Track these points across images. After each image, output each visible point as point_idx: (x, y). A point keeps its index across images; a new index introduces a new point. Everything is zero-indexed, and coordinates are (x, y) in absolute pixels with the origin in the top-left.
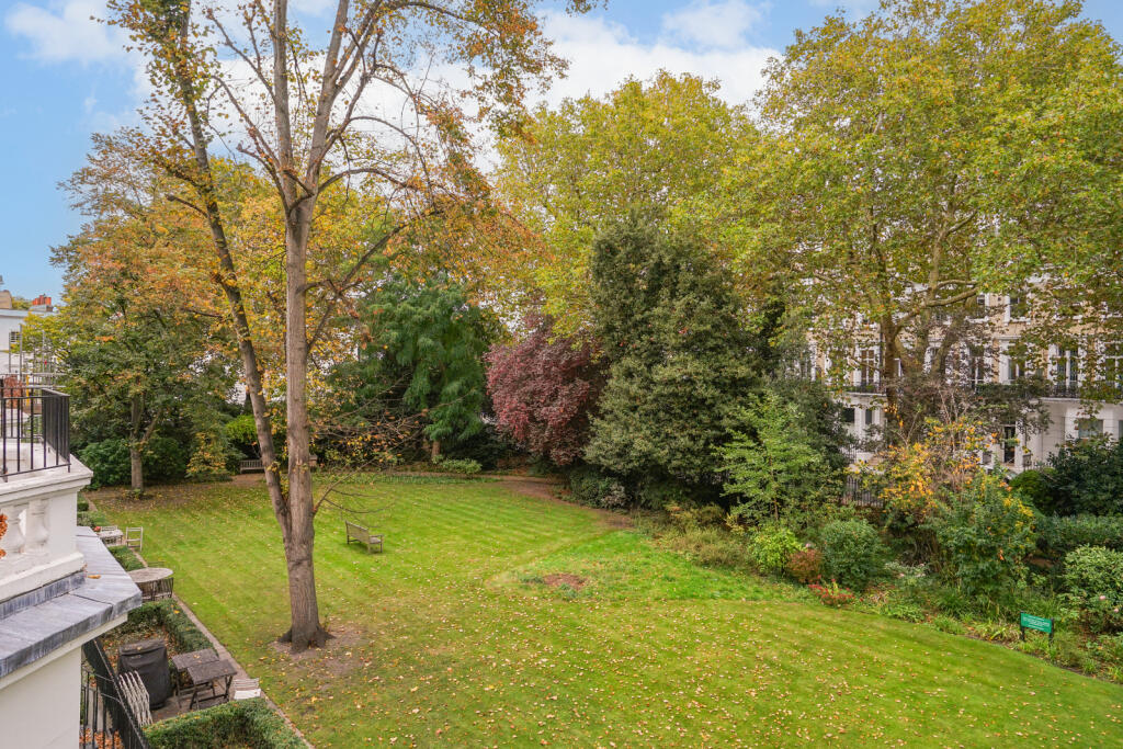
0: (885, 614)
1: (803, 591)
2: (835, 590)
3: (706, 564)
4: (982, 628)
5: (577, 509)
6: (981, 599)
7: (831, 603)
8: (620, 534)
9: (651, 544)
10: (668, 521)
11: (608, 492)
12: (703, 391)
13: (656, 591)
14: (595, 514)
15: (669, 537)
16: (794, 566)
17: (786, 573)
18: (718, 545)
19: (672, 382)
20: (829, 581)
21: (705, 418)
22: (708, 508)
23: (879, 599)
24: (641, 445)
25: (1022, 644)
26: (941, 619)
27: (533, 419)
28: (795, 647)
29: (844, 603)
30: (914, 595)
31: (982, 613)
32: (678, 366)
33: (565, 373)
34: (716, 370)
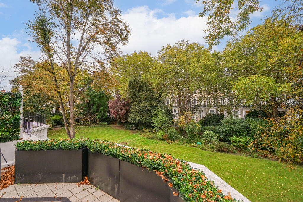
0: (178, 144)
1: (165, 142)
2: (170, 141)
3: (149, 139)
4: (192, 145)
5: (126, 131)
6: (192, 141)
7: (169, 143)
8: (134, 134)
9: (140, 136)
10: (143, 132)
11: (132, 127)
12: (148, 108)
13: (140, 144)
14: (130, 131)
15: (143, 135)
16: (164, 138)
17: (163, 139)
18: (151, 135)
19: (143, 106)
20: (169, 140)
21: (149, 113)
22: (150, 129)
23: (177, 142)
24: (138, 118)
25: (197, 147)
26: (186, 144)
27: (118, 114)
28: (163, 151)
29: (171, 143)
30: (182, 141)
31: (192, 143)
32: (144, 104)
33: (124, 105)
34: (151, 104)
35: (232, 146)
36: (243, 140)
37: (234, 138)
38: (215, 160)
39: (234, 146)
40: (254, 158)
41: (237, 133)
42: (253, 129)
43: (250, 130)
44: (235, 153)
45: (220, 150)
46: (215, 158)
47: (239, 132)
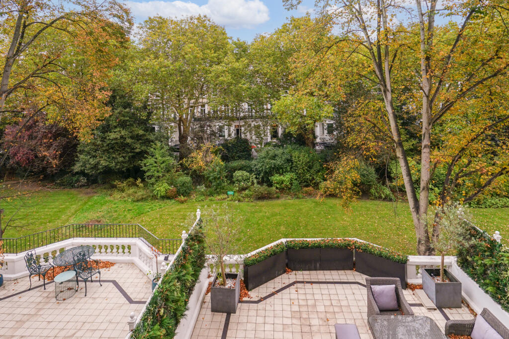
0: (196, 201)
1: (173, 201)
2: (182, 198)
3: (138, 201)
4: (219, 197)
5: (66, 190)
6: (218, 190)
7: (182, 202)
9: (111, 198)
10: (114, 187)
11: (78, 181)
12: (129, 141)
14: (74, 191)
15: (117, 195)
16: (169, 194)
17: (166, 197)
19: (116, 139)
20: (179, 195)
21: (129, 150)
22: (129, 180)
23: (194, 197)
24: (103, 163)
25: (228, 199)
26: (210, 198)
27: (36, 157)
29: (185, 201)
30: (203, 194)
31: (218, 194)
32: (117, 133)
33: (54, 136)
34: (131, 132)
35: (274, 188)
36: (287, 177)
37: (276, 178)
38: (261, 214)
39: (277, 188)
40: (300, 200)
41: (278, 170)
42: (296, 162)
43: (292, 164)
44: (278, 198)
45: (261, 197)
46: (261, 212)
47: (282, 168)
